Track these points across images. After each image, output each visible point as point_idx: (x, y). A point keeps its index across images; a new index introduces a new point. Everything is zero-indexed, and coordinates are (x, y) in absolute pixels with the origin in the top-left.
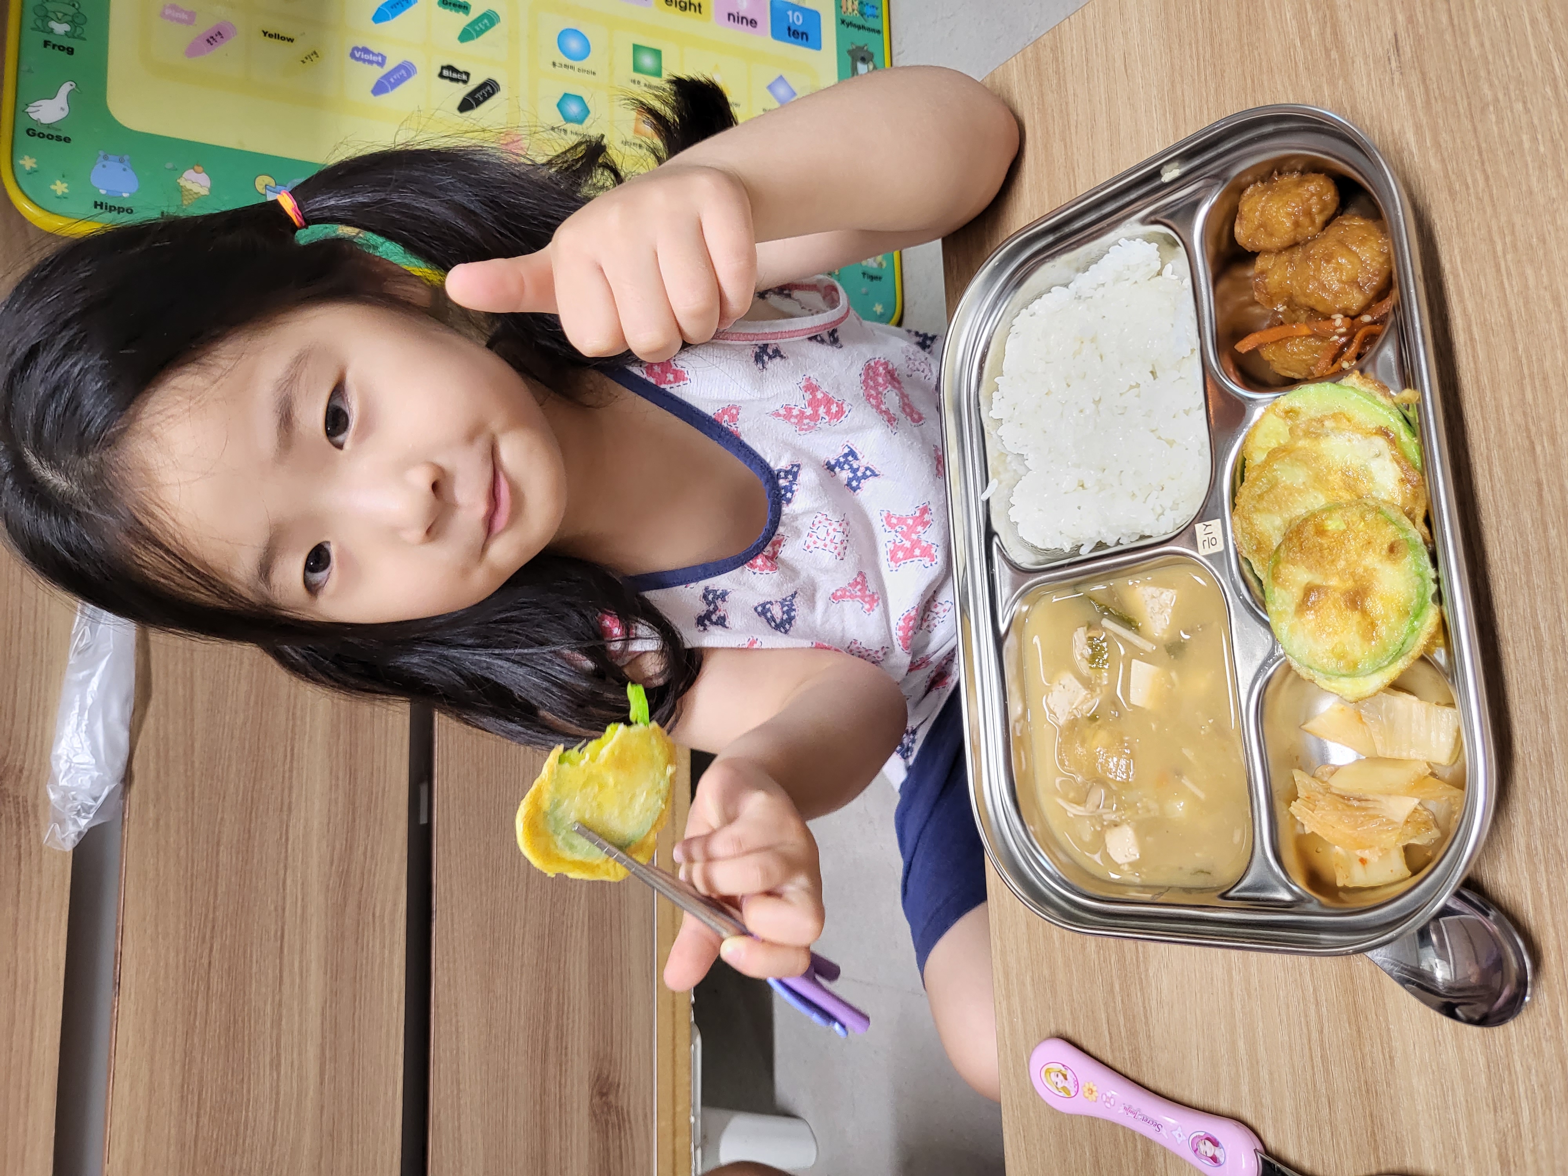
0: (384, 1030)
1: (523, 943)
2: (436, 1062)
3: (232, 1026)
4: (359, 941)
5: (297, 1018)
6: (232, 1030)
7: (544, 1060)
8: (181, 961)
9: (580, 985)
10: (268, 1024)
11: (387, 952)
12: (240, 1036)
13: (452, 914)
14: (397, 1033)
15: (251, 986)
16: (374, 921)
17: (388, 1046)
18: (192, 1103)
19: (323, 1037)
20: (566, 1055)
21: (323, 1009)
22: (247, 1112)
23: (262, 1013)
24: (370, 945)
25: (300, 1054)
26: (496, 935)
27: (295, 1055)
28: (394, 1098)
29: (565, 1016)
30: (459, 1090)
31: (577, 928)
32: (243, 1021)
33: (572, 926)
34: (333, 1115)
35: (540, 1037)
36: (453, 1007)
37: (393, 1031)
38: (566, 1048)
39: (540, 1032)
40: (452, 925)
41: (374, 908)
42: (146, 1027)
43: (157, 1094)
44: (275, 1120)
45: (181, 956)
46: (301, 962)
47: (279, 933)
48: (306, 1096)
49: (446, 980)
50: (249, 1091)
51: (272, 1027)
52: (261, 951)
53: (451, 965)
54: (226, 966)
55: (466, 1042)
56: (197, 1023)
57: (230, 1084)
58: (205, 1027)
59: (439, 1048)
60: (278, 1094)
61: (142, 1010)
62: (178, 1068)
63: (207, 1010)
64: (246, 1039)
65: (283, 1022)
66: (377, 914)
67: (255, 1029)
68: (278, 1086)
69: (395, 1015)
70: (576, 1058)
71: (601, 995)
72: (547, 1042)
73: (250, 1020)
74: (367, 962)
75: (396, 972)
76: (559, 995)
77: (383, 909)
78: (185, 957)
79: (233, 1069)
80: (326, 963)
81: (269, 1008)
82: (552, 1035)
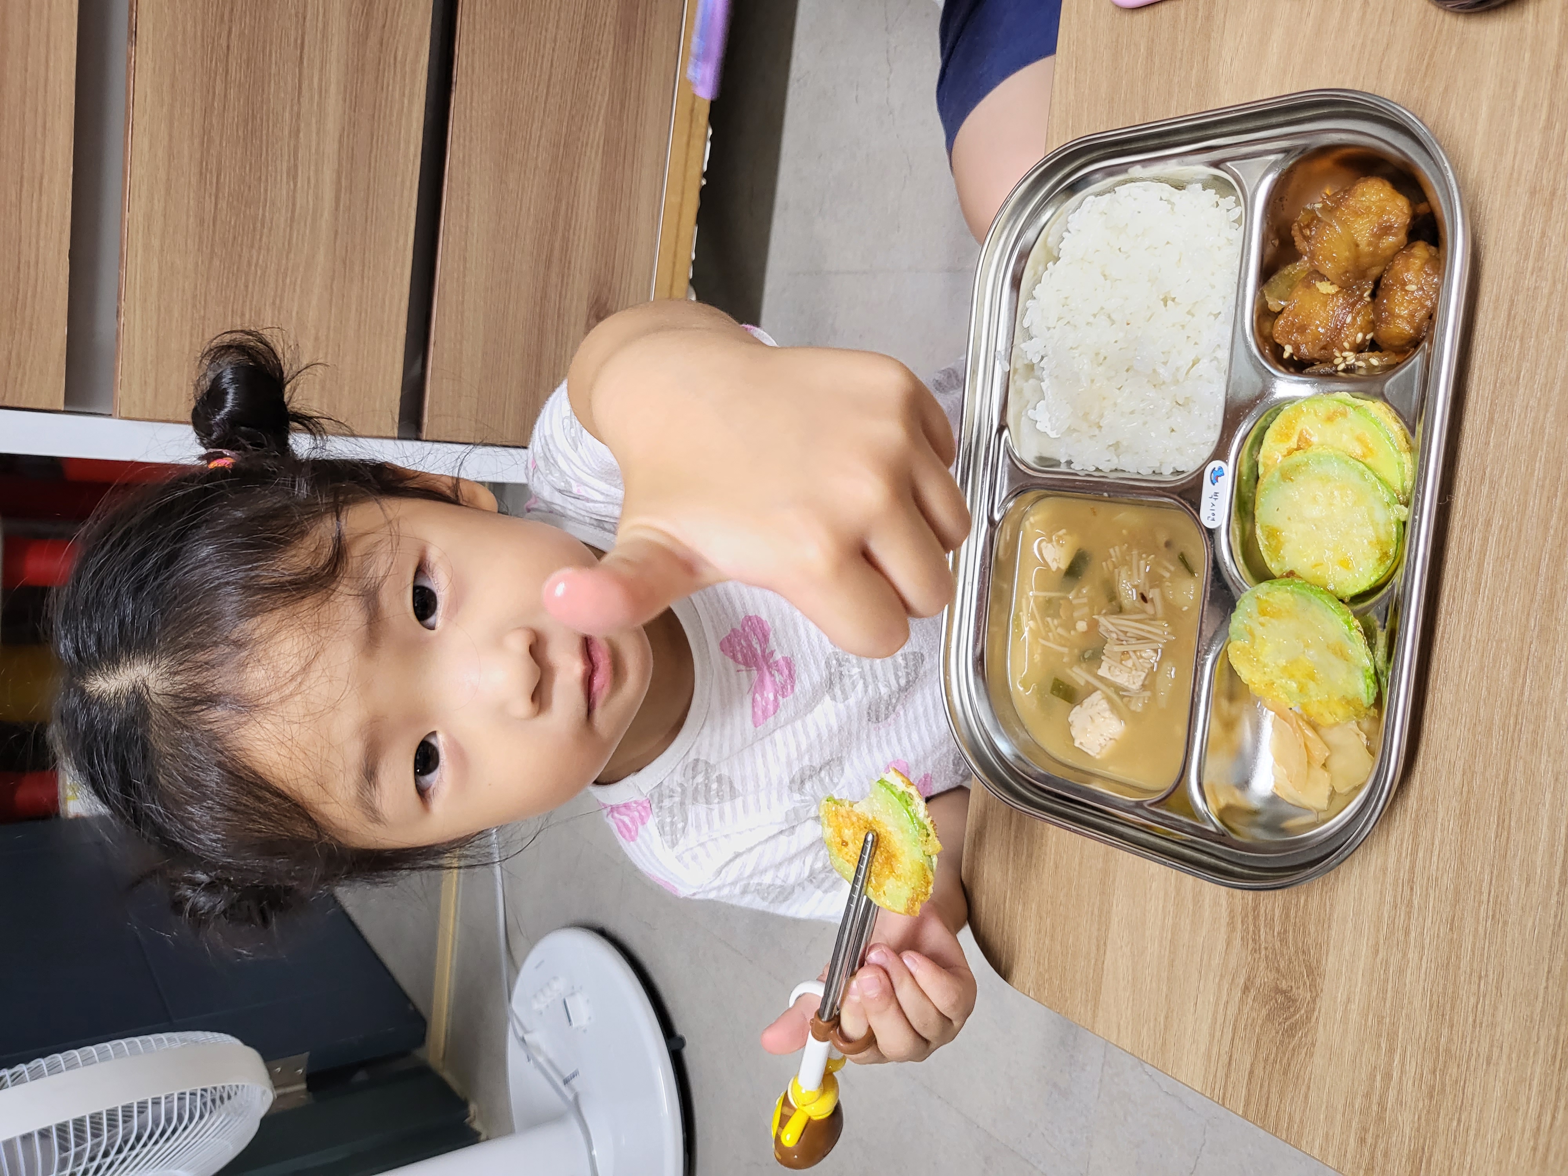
0: (399, 179)
1: (538, 146)
2: (446, 232)
3: (250, 120)
4: (380, 81)
5: (314, 135)
6: (250, 124)
7: (548, 267)
8: (199, 34)
9: (589, 206)
10: (286, 132)
11: (406, 101)
12: (258, 134)
13: (472, 91)
14: (411, 188)
15: (269, 86)
16: (395, 64)
17: (402, 196)
18: (211, 183)
19: (340, 164)
20: (569, 268)
21: (341, 136)
22: (264, 211)
23: (280, 118)
24: (390, 88)
25: (316, 171)
26: (513, 127)
27: (312, 173)
28: (405, 250)
29: (571, 231)
30: (465, 268)
31: (592, 147)
32: (262, 120)
33: (587, 144)
34: (347, 244)
35: (546, 244)
36: (466, 186)
37: (408, 183)
38: (570, 262)
39: (547, 238)
40: (471, 103)
41: (396, 52)
42: (164, 89)
43: (176, 161)
44: (291, 228)
45: (199, 28)
46: (320, 80)
47: (299, 42)
48: (322, 215)
49: (461, 156)
50: (266, 190)
51: (290, 136)
52: (281, 54)
53: (467, 143)
54: (245, 56)
55: (476, 225)
56: (216, 104)
57: (247, 178)
58: (224, 111)
59: (449, 220)
60: (294, 205)
61: (160, 68)
62: (196, 141)
63: (225, 96)
64: (264, 138)
65: (301, 135)
66: (399, 59)
67: (273, 131)
68: (294, 198)
69: (410, 168)
70: (578, 275)
71: (608, 223)
72: (552, 251)
73: (268, 121)
74: (386, 105)
75: (415, 125)
76: (567, 209)
77: (405, 55)
78: (203, 30)
79: (251, 164)
80: (345, 91)
81: (287, 115)
82: (557, 245)
